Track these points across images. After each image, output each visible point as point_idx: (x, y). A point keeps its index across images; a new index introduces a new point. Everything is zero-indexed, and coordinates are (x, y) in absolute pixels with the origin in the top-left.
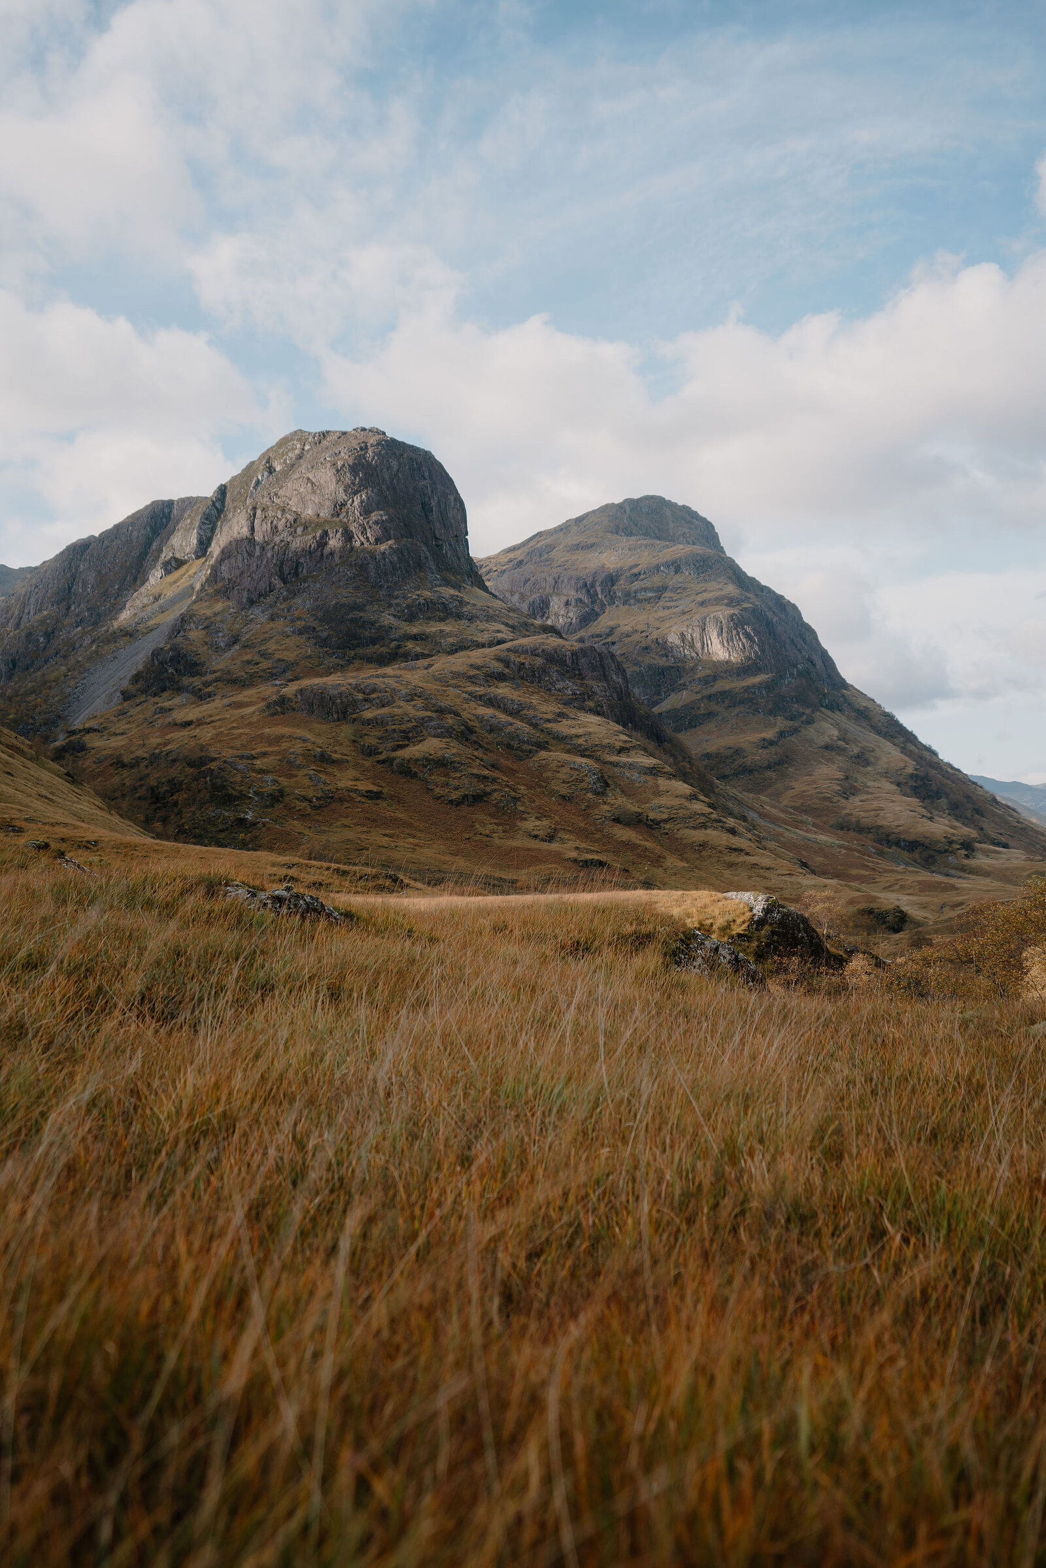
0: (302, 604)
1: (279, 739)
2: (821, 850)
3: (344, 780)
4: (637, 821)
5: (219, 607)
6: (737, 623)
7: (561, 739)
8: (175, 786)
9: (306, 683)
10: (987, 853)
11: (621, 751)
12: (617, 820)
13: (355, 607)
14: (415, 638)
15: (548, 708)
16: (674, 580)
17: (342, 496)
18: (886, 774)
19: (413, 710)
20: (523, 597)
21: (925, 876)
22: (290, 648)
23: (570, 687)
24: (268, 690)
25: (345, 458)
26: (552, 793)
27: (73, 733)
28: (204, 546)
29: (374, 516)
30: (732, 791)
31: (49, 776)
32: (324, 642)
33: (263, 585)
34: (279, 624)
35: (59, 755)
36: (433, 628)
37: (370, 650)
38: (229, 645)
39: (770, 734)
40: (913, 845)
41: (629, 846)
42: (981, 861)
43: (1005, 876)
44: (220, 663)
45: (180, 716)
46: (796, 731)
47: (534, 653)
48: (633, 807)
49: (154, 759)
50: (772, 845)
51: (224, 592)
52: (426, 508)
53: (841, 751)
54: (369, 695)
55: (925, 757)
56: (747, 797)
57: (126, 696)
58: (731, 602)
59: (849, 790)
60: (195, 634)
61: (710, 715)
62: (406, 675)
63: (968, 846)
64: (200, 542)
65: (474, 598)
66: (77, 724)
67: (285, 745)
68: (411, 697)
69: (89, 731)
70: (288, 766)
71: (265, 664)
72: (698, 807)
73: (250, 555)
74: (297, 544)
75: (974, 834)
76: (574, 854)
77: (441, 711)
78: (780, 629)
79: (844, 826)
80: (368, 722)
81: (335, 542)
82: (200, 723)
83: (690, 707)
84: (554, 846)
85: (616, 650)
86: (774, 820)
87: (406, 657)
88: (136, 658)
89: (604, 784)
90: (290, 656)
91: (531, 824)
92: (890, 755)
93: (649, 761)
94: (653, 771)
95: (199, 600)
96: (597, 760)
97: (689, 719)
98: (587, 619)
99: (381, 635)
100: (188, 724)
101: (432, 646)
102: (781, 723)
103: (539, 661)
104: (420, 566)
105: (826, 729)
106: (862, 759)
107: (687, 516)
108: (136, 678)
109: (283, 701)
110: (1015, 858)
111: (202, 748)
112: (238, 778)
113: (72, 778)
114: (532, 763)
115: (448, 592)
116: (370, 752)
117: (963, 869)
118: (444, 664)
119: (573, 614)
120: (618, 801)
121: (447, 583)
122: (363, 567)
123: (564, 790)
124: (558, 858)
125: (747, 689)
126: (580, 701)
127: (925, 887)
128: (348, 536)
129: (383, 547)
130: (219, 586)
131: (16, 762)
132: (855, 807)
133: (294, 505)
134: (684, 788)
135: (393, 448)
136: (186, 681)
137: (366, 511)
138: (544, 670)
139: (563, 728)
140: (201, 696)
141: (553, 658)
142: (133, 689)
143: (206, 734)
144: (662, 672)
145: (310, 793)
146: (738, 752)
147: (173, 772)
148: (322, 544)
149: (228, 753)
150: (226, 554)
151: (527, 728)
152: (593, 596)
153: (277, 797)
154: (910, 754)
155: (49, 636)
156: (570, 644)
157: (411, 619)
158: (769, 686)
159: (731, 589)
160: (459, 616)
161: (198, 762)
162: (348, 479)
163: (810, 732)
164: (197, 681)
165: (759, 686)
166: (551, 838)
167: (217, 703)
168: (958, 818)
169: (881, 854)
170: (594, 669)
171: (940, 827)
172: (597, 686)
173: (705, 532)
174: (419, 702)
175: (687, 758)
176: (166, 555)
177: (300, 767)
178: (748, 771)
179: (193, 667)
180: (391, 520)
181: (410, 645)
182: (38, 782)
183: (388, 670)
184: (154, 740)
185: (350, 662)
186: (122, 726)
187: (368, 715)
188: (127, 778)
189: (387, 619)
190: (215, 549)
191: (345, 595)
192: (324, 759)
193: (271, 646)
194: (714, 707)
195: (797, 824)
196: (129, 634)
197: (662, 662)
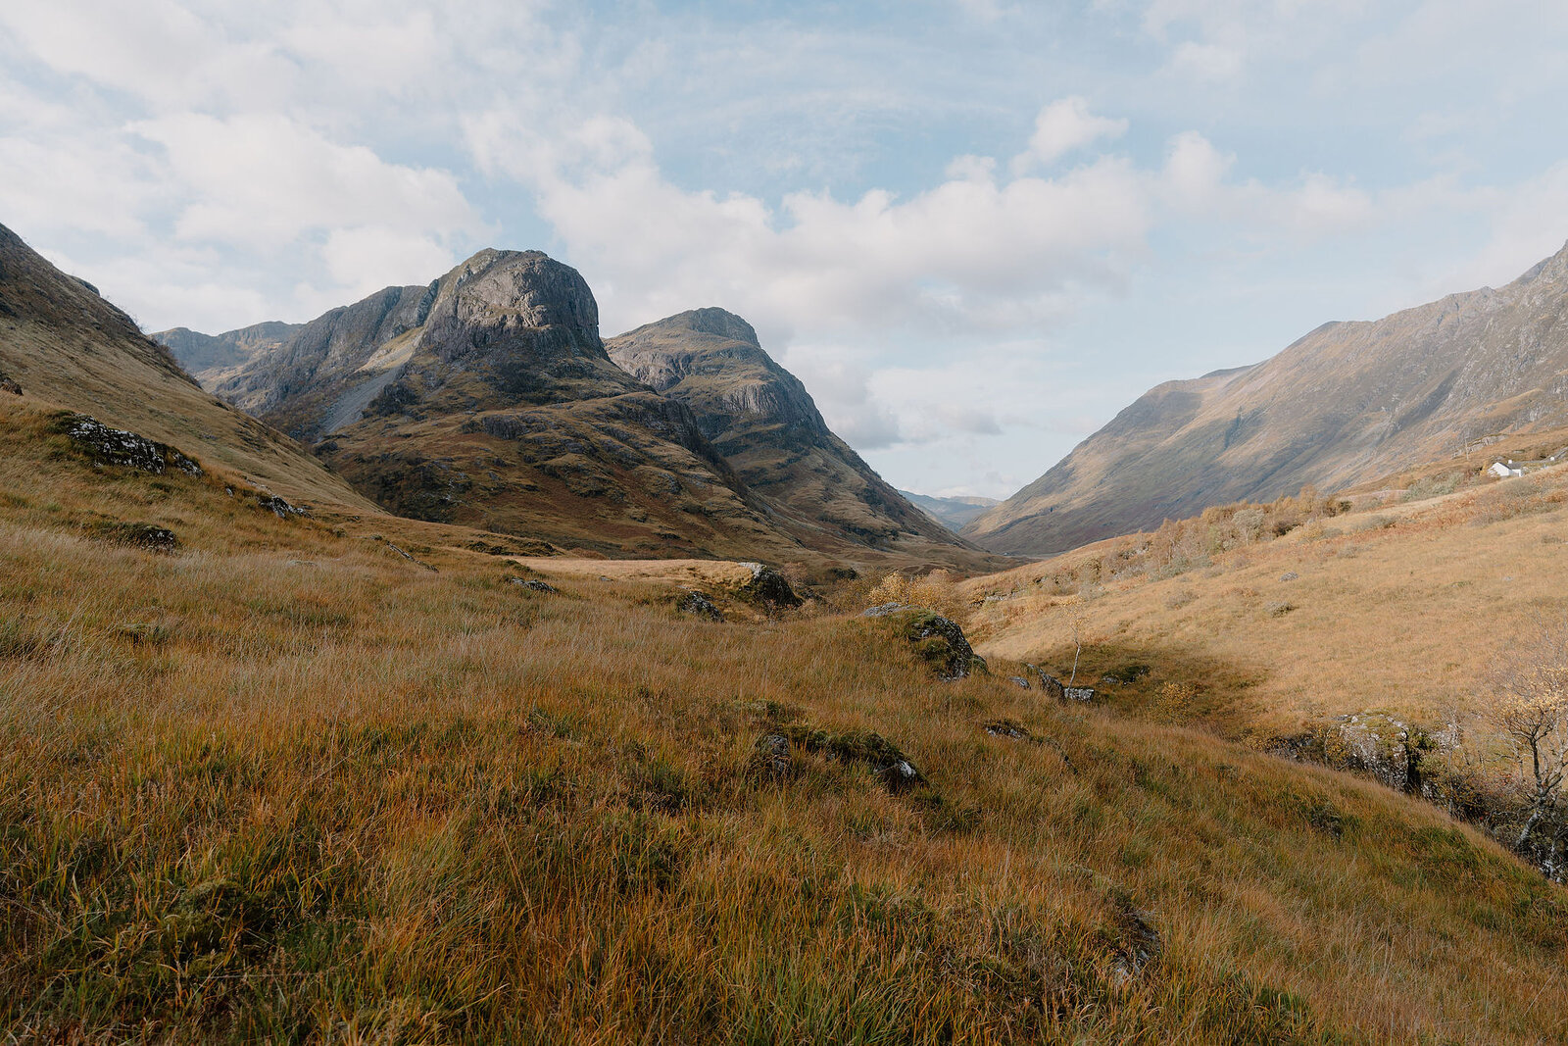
0: (487, 362)
1: (470, 449)
2: (809, 532)
3: (512, 478)
4: (698, 511)
5: (431, 360)
6: (765, 391)
7: (653, 458)
8: (399, 476)
9: (488, 413)
10: (905, 538)
11: (690, 467)
12: (686, 510)
13: (523, 366)
14: (561, 388)
15: (647, 438)
16: (728, 362)
17: (516, 293)
18: (850, 488)
19: (558, 435)
20: (632, 366)
21: (869, 550)
22: (479, 391)
23: (660, 425)
24: (463, 417)
25: (520, 268)
26: (646, 491)
27: (329, 437)
28: (422, 318)
29: (538, 308)
30: (758, 494)
31: (314, 466)
32: (502, 388)
33: (462, 348)
34: (472, 374)
35: (319, 452)
36: (574, 382)
37: (531, 395)
38: (437, 386)
39: (782, 460)
40: (863, 532)
41: (693, 526)
42: (902, 542)
43: (914, 552)
44: (431, 397)
45: (403, 430)
46: (798, 459)
47: (638, 402)
48: (696, 502)
49: (384, 458)
50: (780, 529)
51: (436, 351)
52: (572, 305)
53: (824, 473)
54: (530, 423)
55: (873, 478)
56: (766, 498)
57: (366, 415)
58: (763, 377)
59: (828, 496)
60: (415, 377)
61: (747, 446)
62: (556, 412)
63: (895, 533)
64: (420, 316)
65: (600, 364)
66: (332, 432)
67: (473, 454)
68: (558, 427)
69: (339, 437)
70: (475, 467)
71: (461, 400)
72: (736, 504)
73: (454, 327)
74: (485, 323)
75: (899, 526)
76: (658, 531)
77: (577, 436)
78: (791, 396)
79: (824, 519)
80: (530, 441)
81: (511, 323)
82: (416, 436)
83: (734, 441)
84: (646, 525)
85: (690, 403)
86: (782, 513)
87: (556, 400)
88: (373, 390)
89: (679, 488)
90: (479, 395)
91: (632, 510)
92: (853, 476)
93: (708, 475)
94: (709, 481)
95: (417, 354)
96: (676, 472)
97: (733, 448)
98: (674, 381)
99: (540, 385)
100: (409, 436)
101: (572, 394)
102: (790, 454)
103: (641, 408)
104: (566, 342)
105: (816, 459)
106: (836, 479)
107: (738, 321)
108: (373, 404)
109: (473, 424)
110: (921, 541)
111: (418, 452)
112: (442, 473)
113: (328, 468)
114: (635, 472)
115: (584, 360)
116: (530, 460)
117: (891, 547)
118: (579, 406)
119: (664, 377)
120: (687, 498)
121: (584, 354)
122: (529, 341)
123: (653, 490)
124: (648, 532)
125: (770, 432)
126: (666, 435)
127: (869, 557)
128: (520, 320)
129: (543, 329)
130: (430, 346)
131: (291, 456)
132: (831, 508)
133: (485, 297)
134: (728, 492)
135: (552, 265)
136: (408, 407)
137: (533, 305)
138: (644, 414)
139: (655, 451)
140: (418, 418)
141: (650, 406)
142: (371, 411)
143: (421, 443)
144: (718, 418)
145: (489, 485)
146: (763, 470)
147: (398, 467)
148: (502, 323)
149: (435, 457)
150: (437, 326)
151: (632, 450)
152: (677, 368)
153: (468, 487)
154: (864, 477)
155: (312, 371)
156: (661, 398)
157: (559, 376)
158: (783, 431)
159: (763, 369)
160: (591, 376)
161: (415, 462)
162: (521, 282)
163: (807, 460)
164: (415, 408)
165: (777, 430)
166: (644, 520)
167: (428, 424)
168: (890, 516)
169: (844, 536)
170: (675, 414)
171: (879, 521)
172: (677, 426)
173: (749, 333)
174: (563, 431)
175: (731, 472)
176: (396, 323)
177: (482, 468)
178: (768, 482)
179: (413, 399)
180: (549, 311)
181: (558, 393)
182: (306, 470)
183: (543, 408)
184: (385, 445)
185: (518, 401)
186: (362, 435)
187: (530, 436)
188: (366, 469)
189: (544, 375)
190: (429, 322)
191: (517, 358)
192: (499, 463)
193: (466, 388)
194: (749, 442)
195: (796, 516)
196: (370, 374)
197: (719, 412)
